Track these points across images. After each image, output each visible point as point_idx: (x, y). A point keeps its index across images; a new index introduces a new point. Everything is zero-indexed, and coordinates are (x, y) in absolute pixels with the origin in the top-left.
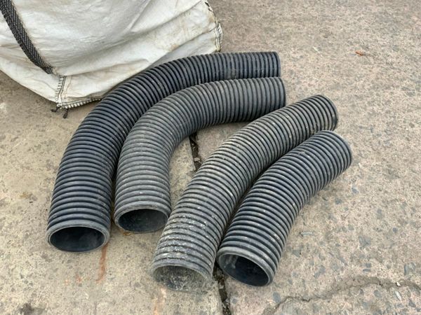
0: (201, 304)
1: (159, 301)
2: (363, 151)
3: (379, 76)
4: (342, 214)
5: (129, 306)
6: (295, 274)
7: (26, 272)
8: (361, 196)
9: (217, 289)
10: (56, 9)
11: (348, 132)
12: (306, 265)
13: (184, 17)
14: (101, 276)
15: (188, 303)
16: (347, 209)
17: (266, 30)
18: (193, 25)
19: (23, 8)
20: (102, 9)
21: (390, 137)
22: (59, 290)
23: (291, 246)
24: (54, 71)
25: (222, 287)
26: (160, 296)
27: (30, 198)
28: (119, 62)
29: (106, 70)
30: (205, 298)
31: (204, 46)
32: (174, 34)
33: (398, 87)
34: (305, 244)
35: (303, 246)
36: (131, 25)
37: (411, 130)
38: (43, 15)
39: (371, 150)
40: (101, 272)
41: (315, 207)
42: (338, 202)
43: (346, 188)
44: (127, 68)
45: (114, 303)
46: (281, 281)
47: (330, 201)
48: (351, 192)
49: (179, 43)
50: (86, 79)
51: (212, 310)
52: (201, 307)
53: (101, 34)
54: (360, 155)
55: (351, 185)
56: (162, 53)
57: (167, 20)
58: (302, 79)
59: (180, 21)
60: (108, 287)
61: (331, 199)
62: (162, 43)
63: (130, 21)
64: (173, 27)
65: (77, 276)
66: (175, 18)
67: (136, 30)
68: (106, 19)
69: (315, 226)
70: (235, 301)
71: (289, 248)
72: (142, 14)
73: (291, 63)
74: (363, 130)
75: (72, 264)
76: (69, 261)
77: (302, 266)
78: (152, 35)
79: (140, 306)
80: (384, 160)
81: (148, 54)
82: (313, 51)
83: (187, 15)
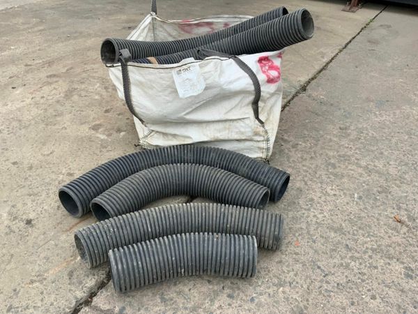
0: (86, 278)
1: (72, 260)
2: (297, 283)
3: (393, 245)
4: (223, 305)
5: (60, 251)
6: (147, 308)
7: (46, 208)
8: (253, 306)
9: (102, 279)
10: (146, 90)
11: (302, 263)
12: (160, 310)
13: (231, 123)
14: (67, 231)
15: (81, 272)
16: (230, 305)
18: (237, 130)
20: (167, 98)
21: (336, 290)
22: (46, 224)
23: (165, 293)
25: (105, 281)
28: (178, 133)
30: (90, 277)
31: (250, 149)
32: (220, 131)
33: (403, 263)
34: (174, 300)
35: (172, 300)
36: (184, 113)
37: (367, 299)
38: (140, 90)
39: (305, 286)
40: (68, 229)
41: (211, 287)
42: (230, 296)
43: (249, 293)
44: (183, 139)
45: (56, 245)
46: (135, 305)
47: (225, 291)
48: (249, 298)
49: (221, 138)
50: (162, 136)
51: (86, 285)
52: (84, 279)
53: (165, 111)
54: (290, 284)
55: (254, 295)
57: (213, 120)
58: (314, 209)
59: (227, 124)
61: (227, 291)
62: (208, 133)
63: (184, 111)
64: (221, 126)
65: (59, 223)
66: (226, 121)
67: (188, 117)
68: (169, 104)
69: (195, 297)
70: (102, 292)
71: (163, 293)
73: (319, 194)
74: (318, 270)
75: (63, 217)
76: (64, 215)
77: (158, 309)
78: (204, 125)
79: (64, 255)
80: (307, 300)
81: (195, 135)
82: (352, 196)
83: (235, 123)
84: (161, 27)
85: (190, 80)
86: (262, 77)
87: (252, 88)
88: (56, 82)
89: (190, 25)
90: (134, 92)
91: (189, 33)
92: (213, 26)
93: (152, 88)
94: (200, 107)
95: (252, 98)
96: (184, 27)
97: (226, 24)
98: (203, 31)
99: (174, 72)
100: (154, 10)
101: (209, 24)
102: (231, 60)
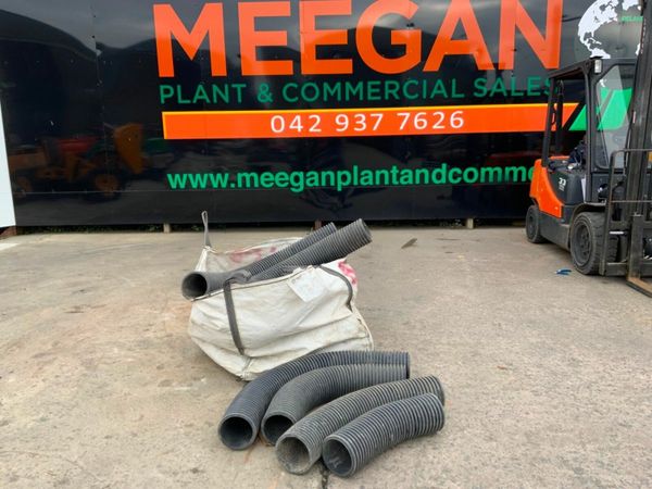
1: (278, 477)
3: (512, 382)
8: (456, 447)
13: (337, 324)
14: (245, 462)
17: (420, 349)
18: (345, 330)
19: (242, 307)
20: (282, 310)
21: (501, 418)
24: (246, 352)
25: (324, 480)
26: (280, 475)
27: (210, 425)
29: (286, 352)
30: (310, 480)
32: (330, 334)
33: (527, 390)
36: (298, 322)
37: (525, 416)
44: (293, 354)
49: (333, 340)
56: (319, 345)
60: (248, 467)
62: (319, 338)
63: (298, 320)
64: (329, 329)
65: (229, 461)
66: (331, 323)
67: (302, 326)
68: (284, 317)
72: (307, 317)
78: (313, 333)
79: (266, 477)
81: (309, 345)
82: (456, 363)
83: (340, 324)
84: (215, 260)
85: (307, 286)
86: (350, 279)
87: (346, 288)
88: (55, 359)
89: (240, 254)
90: (239, 315)
91: (238, 262)
92: (262, 253)
93: (264, 304)
94: (310, 314)
95: (346, 298)
96: (235, 257)
97: (273, 249)
98: (252, 259)
99: (289, 282)
100: (208, 244)
101: (258, 250)
102: (318, 269)
